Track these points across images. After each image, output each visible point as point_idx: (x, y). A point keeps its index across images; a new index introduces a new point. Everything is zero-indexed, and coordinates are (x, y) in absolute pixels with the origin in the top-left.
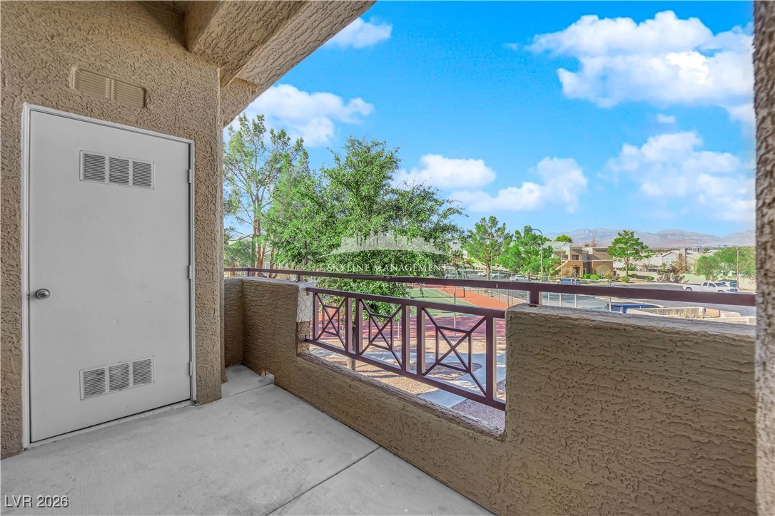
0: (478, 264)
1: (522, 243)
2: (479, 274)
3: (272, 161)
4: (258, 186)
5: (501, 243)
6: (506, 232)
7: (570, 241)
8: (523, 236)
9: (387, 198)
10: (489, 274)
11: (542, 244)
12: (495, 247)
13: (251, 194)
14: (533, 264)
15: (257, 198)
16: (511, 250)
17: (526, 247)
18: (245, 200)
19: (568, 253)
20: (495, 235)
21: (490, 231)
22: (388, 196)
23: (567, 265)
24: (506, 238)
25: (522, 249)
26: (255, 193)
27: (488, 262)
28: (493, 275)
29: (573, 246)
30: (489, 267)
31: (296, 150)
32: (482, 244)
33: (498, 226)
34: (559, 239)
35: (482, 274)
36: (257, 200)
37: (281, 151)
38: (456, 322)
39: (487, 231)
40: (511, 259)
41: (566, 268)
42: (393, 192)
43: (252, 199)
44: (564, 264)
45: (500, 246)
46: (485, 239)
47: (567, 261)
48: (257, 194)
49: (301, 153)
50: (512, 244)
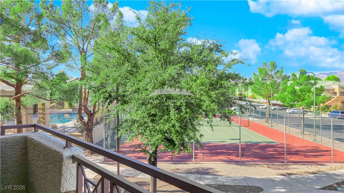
0: (260, 99)
1: (298, 83)
2: (261, 107)
3: (94, 20)
4: (83, 41)
5: (280, 83)
6: (284, 74)
7: (338, 80)
8: (298, 77)
9: (182, 50)
10: (269, 107)
11: (315, 84)
12: (275, 86)
13: (79, 47)
14: (307, 101)
15: (83, 49)
16: (288, 89)
17: (301, 87)
18: (75, 52)
19: (337, 90)
20: (274, 77)
21: (270, 73)
22: (183, 48)
23: (336, 100)
24: (283, 79)
25: (297, 88)
26: (82, 47)
27: (268, 97)
28: (273, 108)
29: (341, 84)
30: (269, 102)
31: (113, 11)
32: (263, 84)
33: (277, 70)
34: (329, 79)
35: (264, 107)
36: (83, 52)
37: (101, 12)
38: (241, 148)
39: (268, 74)
40: (288, 95)
41: (335, 103)
42: (187, 45)
43: (80, 50)
44: (333, 99)
45: (279, 85)
46: (266, 80)
47: (336, 97)
48: (83, 47)
49: (117, 14)
50: (289, 83)
